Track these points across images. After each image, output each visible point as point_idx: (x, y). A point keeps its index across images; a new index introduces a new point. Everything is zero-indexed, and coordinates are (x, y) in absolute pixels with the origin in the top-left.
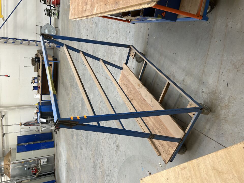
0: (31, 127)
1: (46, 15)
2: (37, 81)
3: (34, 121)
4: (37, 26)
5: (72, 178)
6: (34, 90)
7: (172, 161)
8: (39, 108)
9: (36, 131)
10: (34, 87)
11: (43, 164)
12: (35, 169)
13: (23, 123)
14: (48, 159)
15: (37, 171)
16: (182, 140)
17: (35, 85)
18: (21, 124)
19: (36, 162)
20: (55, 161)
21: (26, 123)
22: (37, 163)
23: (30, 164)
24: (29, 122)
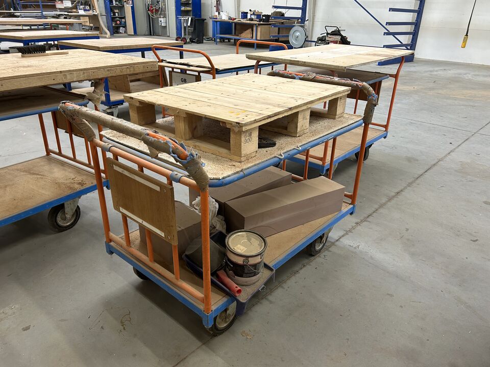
1: (321, 34)
10: (247, 13)
11: (159, 21)
12: (153, 9)
14: (165, 27)
19: (163, 12)
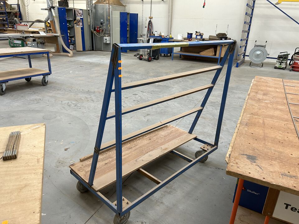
0: (147, 28)
1: (280, 53)
2: (198, 38)
3: (152, 32)
4: (266, 41)
5: (82, 68)
6: (188, 34)
7: (71, 173)
8: (166, 38)
9: (141, 34)
10: (192, 34)
11: (104, 39)
12: (100, 30)
13: (152, 20)
14: (109, 44)
15: (98, 32)
16: (91, 186)
17: (194, 36)
18: (151, 18)
19: (108, 31)
20: (105, 52)
21: (151, 23)
22: (106, 32)
23: (107, 25)
24: (152, 26)
